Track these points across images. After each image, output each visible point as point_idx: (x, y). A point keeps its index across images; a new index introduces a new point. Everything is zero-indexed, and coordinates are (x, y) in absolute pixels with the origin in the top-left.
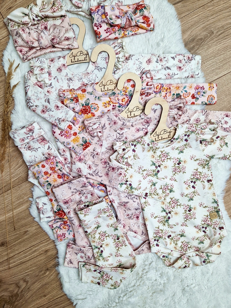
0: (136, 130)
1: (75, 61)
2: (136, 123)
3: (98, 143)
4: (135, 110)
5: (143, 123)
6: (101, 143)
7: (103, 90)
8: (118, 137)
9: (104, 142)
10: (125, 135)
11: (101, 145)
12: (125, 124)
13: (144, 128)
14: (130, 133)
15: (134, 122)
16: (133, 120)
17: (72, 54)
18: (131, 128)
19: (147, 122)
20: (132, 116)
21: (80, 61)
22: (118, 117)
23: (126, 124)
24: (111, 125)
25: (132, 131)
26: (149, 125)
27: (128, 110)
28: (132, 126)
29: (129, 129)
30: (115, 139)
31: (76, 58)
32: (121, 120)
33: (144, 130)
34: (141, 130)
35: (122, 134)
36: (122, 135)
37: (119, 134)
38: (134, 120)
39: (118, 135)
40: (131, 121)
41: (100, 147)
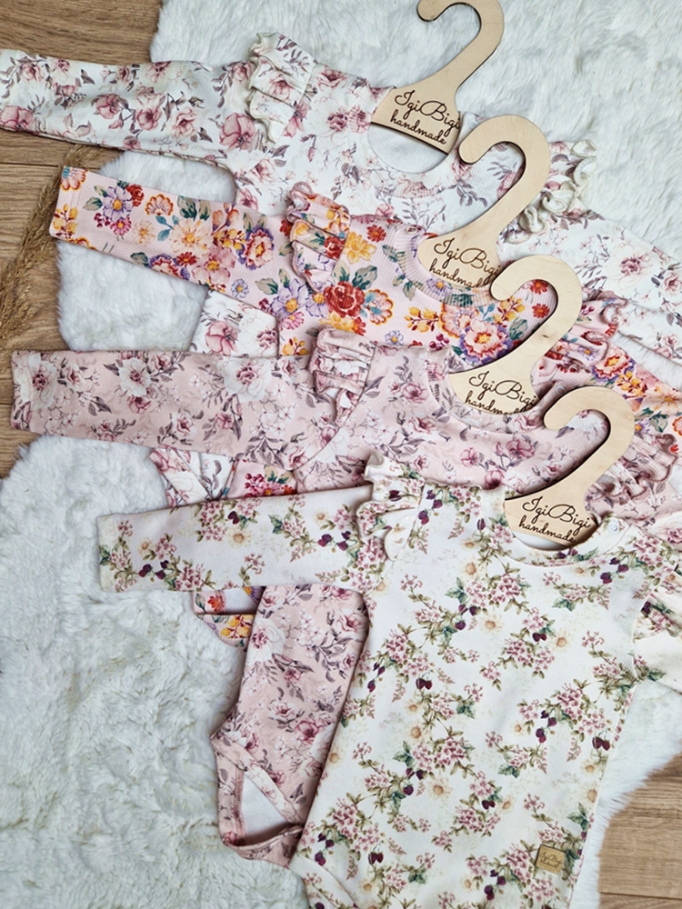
0: (466, 455)
1: (404, 121)
2: (481, 432)
3: (320, 425)
4: (503, 388)
5: (503, 446)
6: (331, 433)
7: (438, 267)
8: (395, 444)
9: (343, 433)
10: (421, 451)
11: (328, 439)
12: (444, 415)
13: (494, 464)
14: (444, 454)
15: (475, 427)
16: (477, 419)
17: (408, 96)
18: (456, 440)
19: (517, 452)
20: (482, 402)
21: (419, 131)
22: (435, 383)
23: (448, 418)
24: (398, 395)
25: (452, 450)
26: (518, 463)
27: (482, 377)
28: (463, 435)
29: (447, 439)
30: (382, 446)
31: (414, 116)
32: (441, 397)
33: (492, 468)
34: (483, 463)
35: (416, 442)
36: (412, 447)
37: (406, 435)
38: (481, 420)
39: (401, 437)
40: (468, 419)
41: (319, 442)
